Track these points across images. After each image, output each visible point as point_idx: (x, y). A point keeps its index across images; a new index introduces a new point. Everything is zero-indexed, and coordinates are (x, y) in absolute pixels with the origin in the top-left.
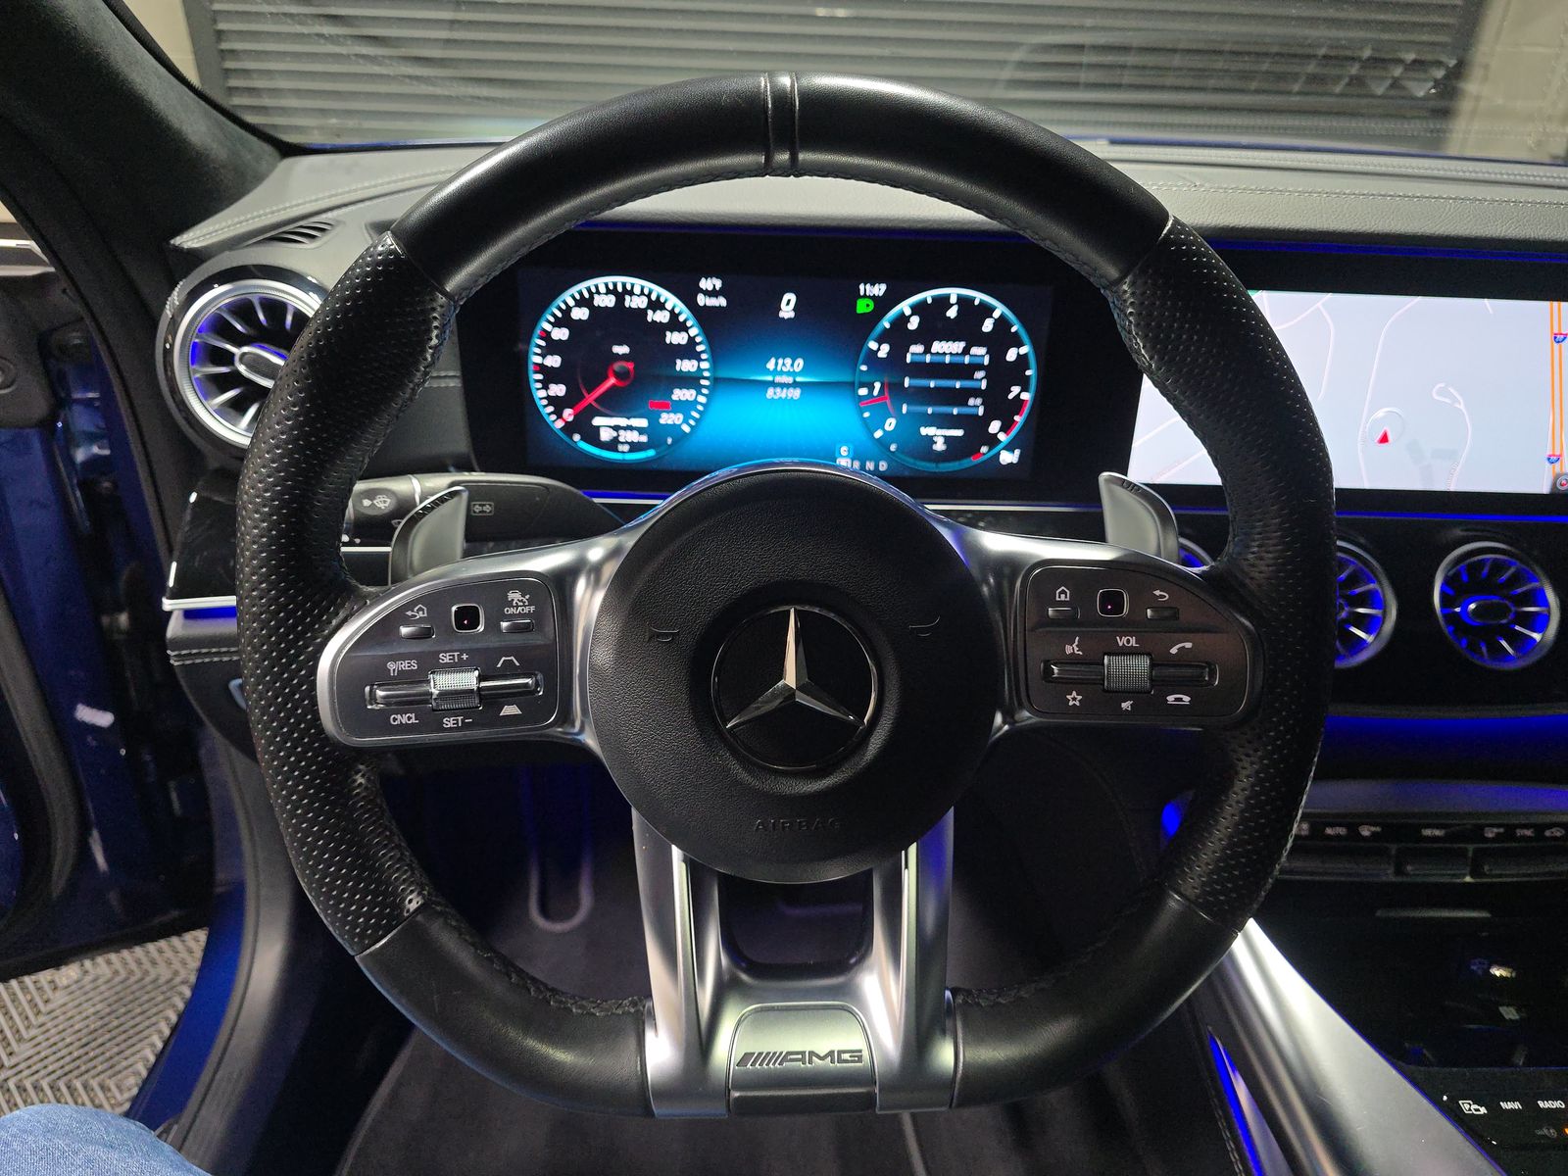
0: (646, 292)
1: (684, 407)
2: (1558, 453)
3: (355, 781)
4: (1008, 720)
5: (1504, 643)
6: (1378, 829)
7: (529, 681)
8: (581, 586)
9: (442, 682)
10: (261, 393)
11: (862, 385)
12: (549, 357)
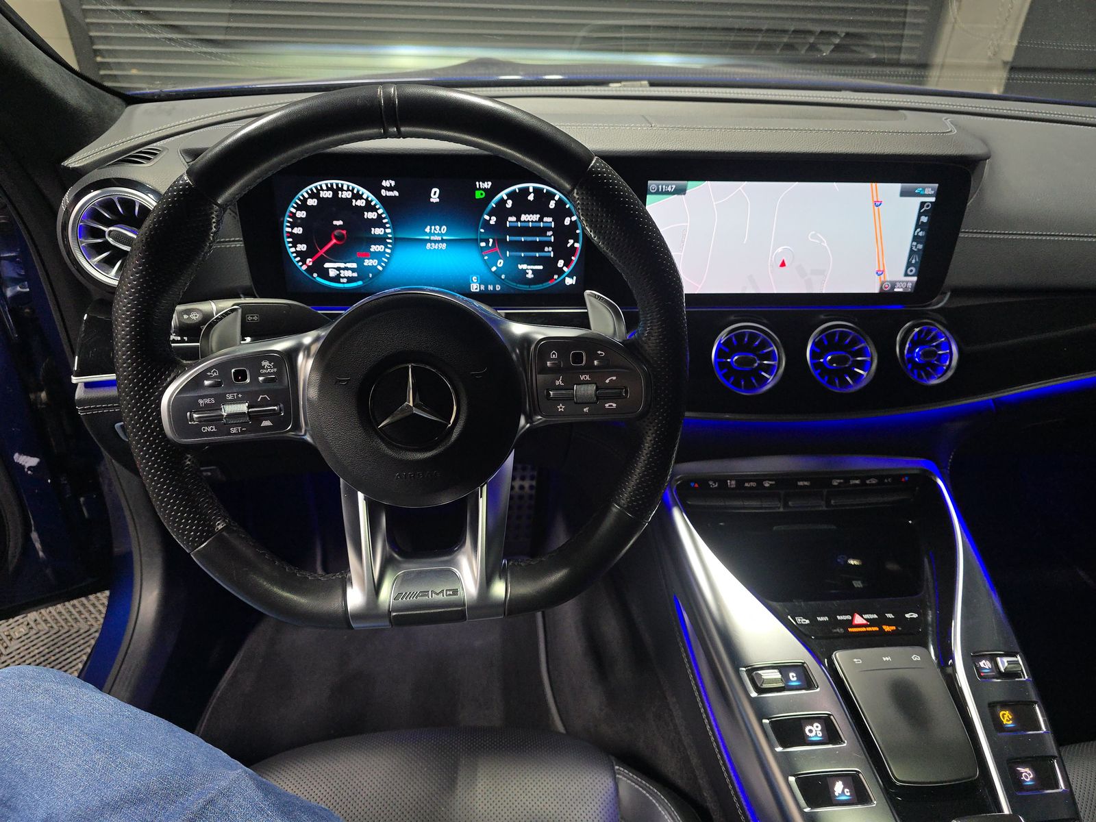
0: (351, 188)
1: (377, 255)
2: (882, 269)
3: (185, 463)
4: (530, 420)
5: (848, 378)
6: (773, 483)
7: (276, 408)
8: (301, 357)
9: (228, 409)
10: (124, 254)
11: (482, 240)
12: (296, 228)
